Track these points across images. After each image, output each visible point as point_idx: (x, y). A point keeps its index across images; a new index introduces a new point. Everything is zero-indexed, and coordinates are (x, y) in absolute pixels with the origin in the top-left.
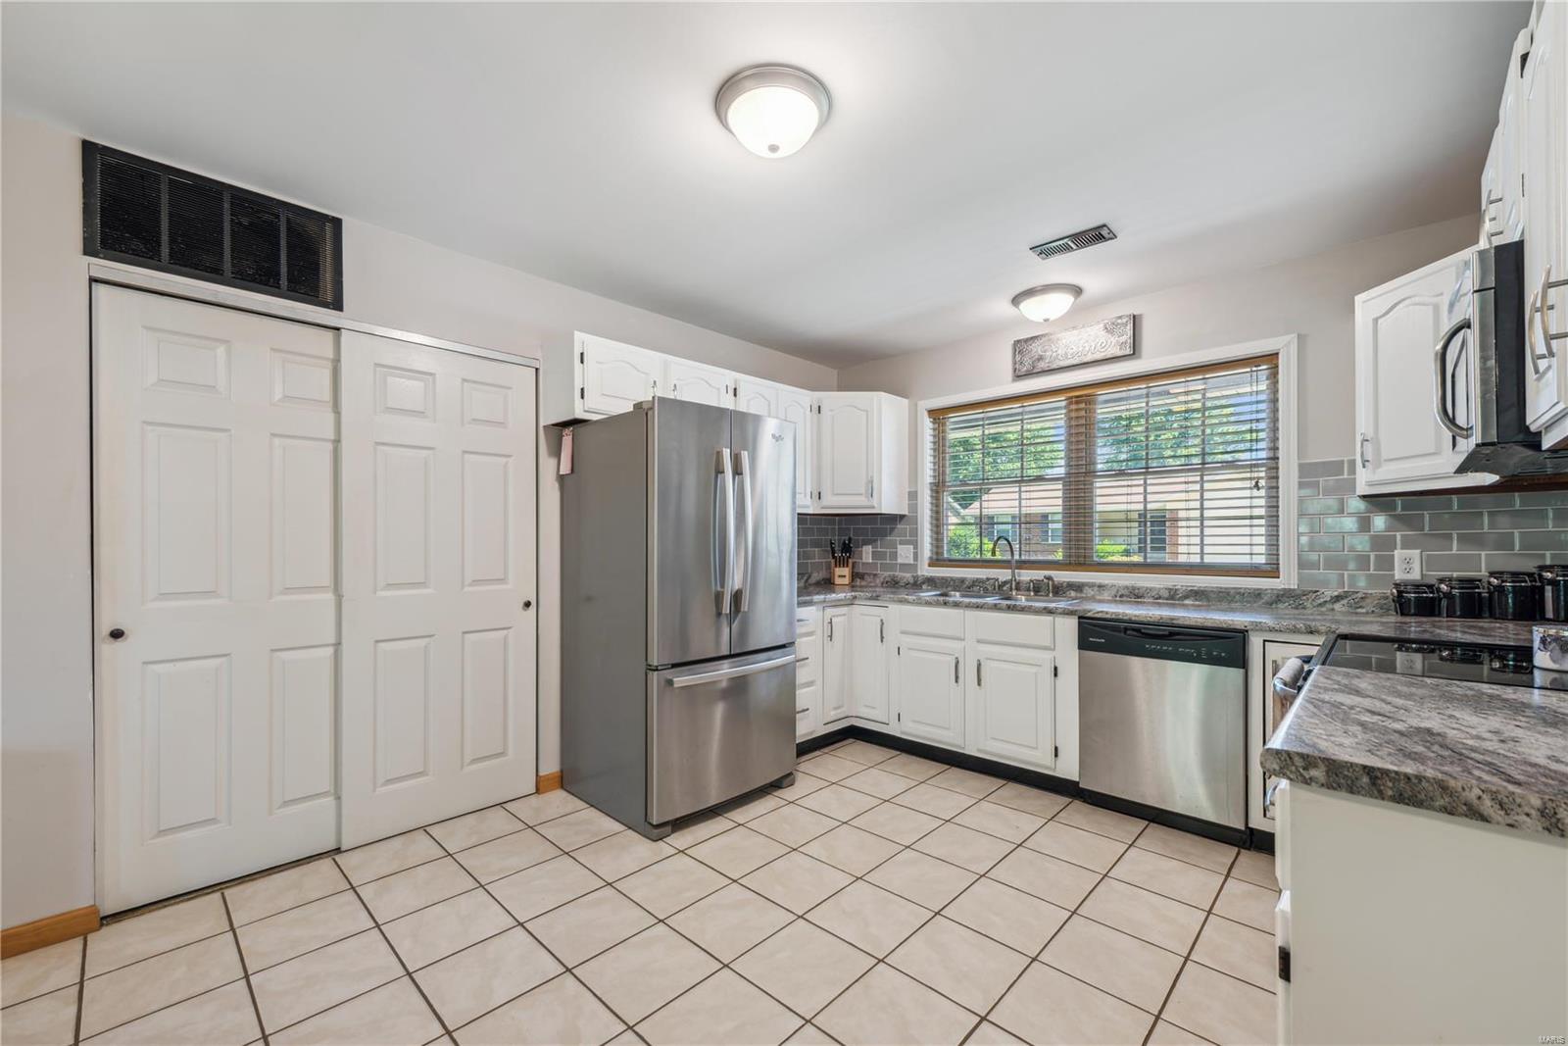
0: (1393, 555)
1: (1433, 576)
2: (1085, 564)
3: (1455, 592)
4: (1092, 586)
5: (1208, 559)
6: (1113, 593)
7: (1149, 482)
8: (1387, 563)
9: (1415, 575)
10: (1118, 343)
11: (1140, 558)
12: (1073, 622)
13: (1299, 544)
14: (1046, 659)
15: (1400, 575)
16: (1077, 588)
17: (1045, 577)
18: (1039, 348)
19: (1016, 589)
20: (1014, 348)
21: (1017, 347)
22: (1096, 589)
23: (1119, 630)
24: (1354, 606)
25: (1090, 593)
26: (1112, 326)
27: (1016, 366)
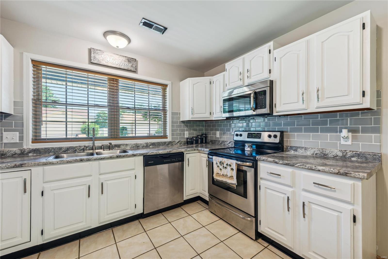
0: (185, 133)
1: (190, 136)
2: (117, 138)
4: (123, 145)
6: (131, 146)
10: (132, 66)
11: (134, 135)
12: (142, 158)
13: (172, 130)
14: (132, 173)
15: (186, 137)
16: (118, 146)
17: (109, 143)
18: (103, 56)
19: (95, 149)
20: (90, 51)
21: (92, 51)
22: (125, 146)
23: (157, 158)
24: (180, 144)
25: (123, 148)
26: (130, 60)
27: (92, 58)
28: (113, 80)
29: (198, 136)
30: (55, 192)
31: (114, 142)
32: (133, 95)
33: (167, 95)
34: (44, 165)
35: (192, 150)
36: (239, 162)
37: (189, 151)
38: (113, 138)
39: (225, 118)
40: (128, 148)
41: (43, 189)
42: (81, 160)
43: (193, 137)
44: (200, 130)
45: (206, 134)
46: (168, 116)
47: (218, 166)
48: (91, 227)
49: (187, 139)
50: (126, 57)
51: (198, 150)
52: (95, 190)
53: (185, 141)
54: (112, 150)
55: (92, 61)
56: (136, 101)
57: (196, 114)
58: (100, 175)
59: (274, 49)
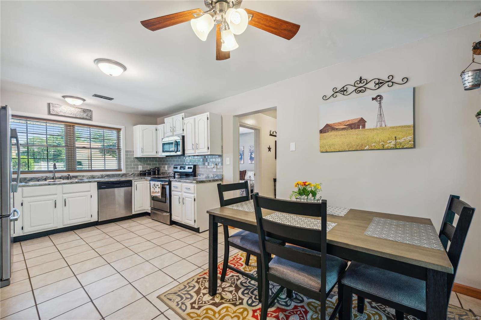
1: (144, 169)
2: (74, 171)
3: (143, 173)
4: (80, 176)
5: (106, 168)
6: (87, 177)
7: (92, 150)
8: (138, 168)
9: (141, 170)
10: (87, 115)
11: (90, 169)
12: (96, 184)
13: (126, 165)
14: (89, 194)
15: (139, 170)
16: (76, 177)
17: (68, 175)
18: (60, 108)
19: (56, 179)
20: (49, 105)
21: (51, 105)
22: (82, 177)
23: (109, 183)
24: (134, 175)
25: (80, 178)
26: (85, 111)
27: (51, 111)
28: (70, 126)
29: (151, 169)
30: (31, 203)
31: (72, 174)
32: (89, 132)
33: (121, 136)
34: (23, 186)
35: (139, 179)
36: (163, 183)
37: (136, 179)
38: (70, 171)
39: (165, 156)
40: (84, 178)
41: (22, 201)
42: (49, 184)
43: (146, 170)
44: (153, 164)
45: (159, 168)
46: (122, 153)
47: (153, 187)
48: (57, 227)
49: (141, 171)
50: (81, 108)
51: (144, 179)
52: (60, 204)
53: (138, 173)
54: (70, 179)
55: (51, 113)
56: (91, 132)
57: (145, 152)
58: (63, 194)
59: (185, 118)
